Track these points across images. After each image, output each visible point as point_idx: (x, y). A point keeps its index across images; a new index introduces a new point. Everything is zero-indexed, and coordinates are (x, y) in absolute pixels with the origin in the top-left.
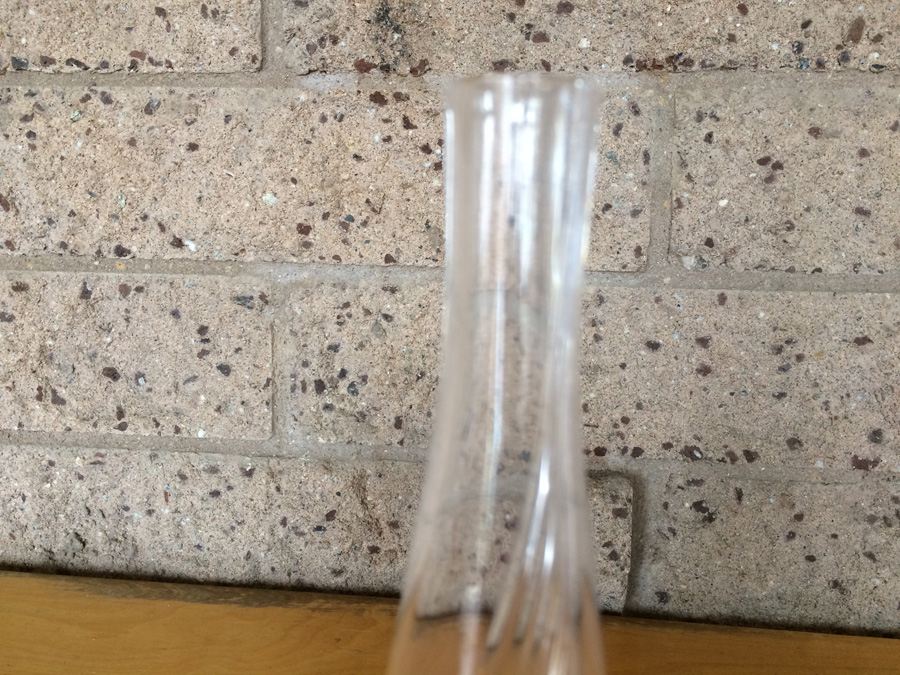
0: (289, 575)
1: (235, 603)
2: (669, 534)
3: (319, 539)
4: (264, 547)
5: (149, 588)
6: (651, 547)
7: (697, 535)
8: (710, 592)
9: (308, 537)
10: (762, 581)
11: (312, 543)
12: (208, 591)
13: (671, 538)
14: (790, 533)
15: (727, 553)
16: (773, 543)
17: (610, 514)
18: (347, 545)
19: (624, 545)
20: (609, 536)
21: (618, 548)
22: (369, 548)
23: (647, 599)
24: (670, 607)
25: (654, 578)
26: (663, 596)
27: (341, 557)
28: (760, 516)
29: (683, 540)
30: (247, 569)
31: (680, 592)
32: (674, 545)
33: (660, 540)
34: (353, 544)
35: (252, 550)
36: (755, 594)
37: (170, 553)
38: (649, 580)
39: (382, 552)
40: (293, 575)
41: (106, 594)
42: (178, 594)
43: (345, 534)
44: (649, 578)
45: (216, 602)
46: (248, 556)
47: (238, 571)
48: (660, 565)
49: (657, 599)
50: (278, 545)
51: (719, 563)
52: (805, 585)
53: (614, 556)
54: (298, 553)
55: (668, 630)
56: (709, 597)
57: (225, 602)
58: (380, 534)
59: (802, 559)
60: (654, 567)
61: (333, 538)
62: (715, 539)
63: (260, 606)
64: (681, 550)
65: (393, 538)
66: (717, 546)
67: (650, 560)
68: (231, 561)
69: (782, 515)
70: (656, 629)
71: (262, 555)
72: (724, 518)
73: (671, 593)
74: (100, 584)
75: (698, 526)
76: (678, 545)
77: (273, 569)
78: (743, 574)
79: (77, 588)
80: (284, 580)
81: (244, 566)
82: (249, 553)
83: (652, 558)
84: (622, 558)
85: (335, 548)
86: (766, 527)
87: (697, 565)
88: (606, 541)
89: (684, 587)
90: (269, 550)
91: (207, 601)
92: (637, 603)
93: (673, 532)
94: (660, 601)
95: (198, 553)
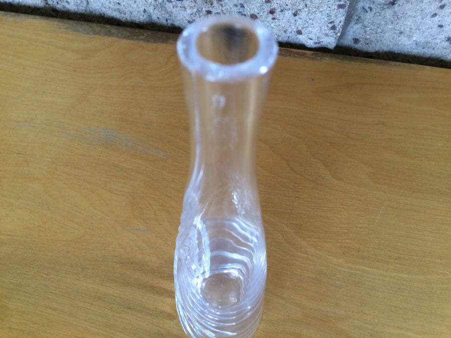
0: (167, 21)
1: (142, 40)
2: (368, 10)
3: (180, 5)
4: (152, 7)
5: (99, 28)
6: (356, 16)
7: (383, 12)
8: (381, 41)
9: (174, 3)
10: (409, 37)
11: (176, 7)
12: (128, 31)
13: (369, 12)
14: (434, 14)
15: (396, 22)
16: (423, 19)
17: (336, 7)
18: (195, 10)
19: (340, 22)
20: (333, 18)
21: (336, 24)
22: (206, 11)
23: (348, 41)
24: (358, 46)
25: (354, 32)
26: (356, 41)
27: (192, 16)
28: (421, 4)
29: (375, 14)
30: (145, 17)
31: (366, 39)
32: (369, 15)
33: (362, 13)
34: (198, 9)
35: (146, 8)
36: (404, 43)
37: (105, 6)
38: (351, 33)
39: (213, 14)
40: (169, 21)
41: (79, 31)
42: (114, 33)
43: (193, 4)
44: (351, 32)
45: (132, 39)
46: (145, 11)
47: (141, 18)
48: (359, 26)
49: (353, 42)
50: (159, 6)
51: (390, 27)
52: (433, 38)
53: (334, 28)
54: (170, 10)
55: (353, 63)
56: (380, 43)
57: (137, 39)
58: (212, 4)
59: (436, 26)
60: (356, 27)
61: (187, 5)
62: (392, 15)
63: (154, 42)
64: (372, 19)
65: (219, 7)
66: (392, 19)
67: (354, 23)
68: (136, 12)
69: (433, 5)
70: (347, 62)
71: (152, 11)
72: (401, 4)
73: (361, 39)
74: (75, 25)
75: (385, 7)
76: (372, 16)
77: (158, 18)
78: (401, 33)
79: (64, 27)
80: (165, 23)
81: (143, 16)
82: (145, 10)
83: (356, 22)
84: (337, 29)
85: (189, 11)
86: (422, 10)
87: (378, 27)
88: (331, 21)
89: (368, 37)
90: (155, 9)
91: (128, 38)
92: (342, 43)
93: (371, 9)
94: (354, 43)
95: (118, 7)
